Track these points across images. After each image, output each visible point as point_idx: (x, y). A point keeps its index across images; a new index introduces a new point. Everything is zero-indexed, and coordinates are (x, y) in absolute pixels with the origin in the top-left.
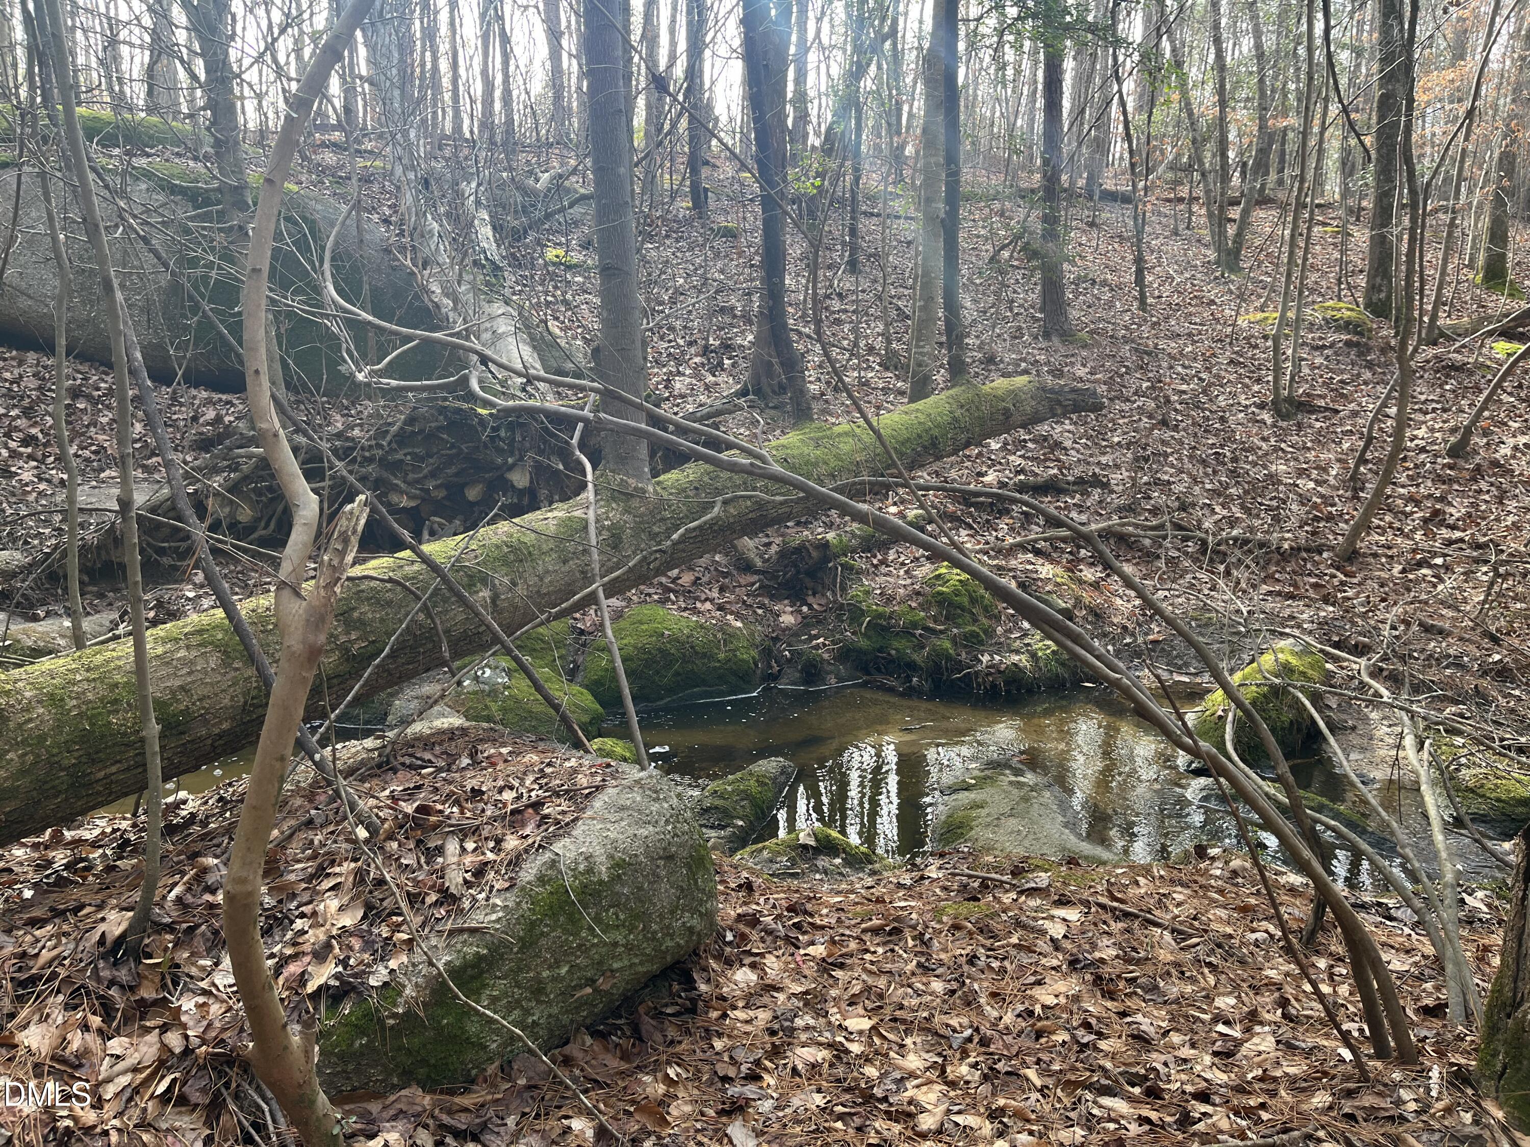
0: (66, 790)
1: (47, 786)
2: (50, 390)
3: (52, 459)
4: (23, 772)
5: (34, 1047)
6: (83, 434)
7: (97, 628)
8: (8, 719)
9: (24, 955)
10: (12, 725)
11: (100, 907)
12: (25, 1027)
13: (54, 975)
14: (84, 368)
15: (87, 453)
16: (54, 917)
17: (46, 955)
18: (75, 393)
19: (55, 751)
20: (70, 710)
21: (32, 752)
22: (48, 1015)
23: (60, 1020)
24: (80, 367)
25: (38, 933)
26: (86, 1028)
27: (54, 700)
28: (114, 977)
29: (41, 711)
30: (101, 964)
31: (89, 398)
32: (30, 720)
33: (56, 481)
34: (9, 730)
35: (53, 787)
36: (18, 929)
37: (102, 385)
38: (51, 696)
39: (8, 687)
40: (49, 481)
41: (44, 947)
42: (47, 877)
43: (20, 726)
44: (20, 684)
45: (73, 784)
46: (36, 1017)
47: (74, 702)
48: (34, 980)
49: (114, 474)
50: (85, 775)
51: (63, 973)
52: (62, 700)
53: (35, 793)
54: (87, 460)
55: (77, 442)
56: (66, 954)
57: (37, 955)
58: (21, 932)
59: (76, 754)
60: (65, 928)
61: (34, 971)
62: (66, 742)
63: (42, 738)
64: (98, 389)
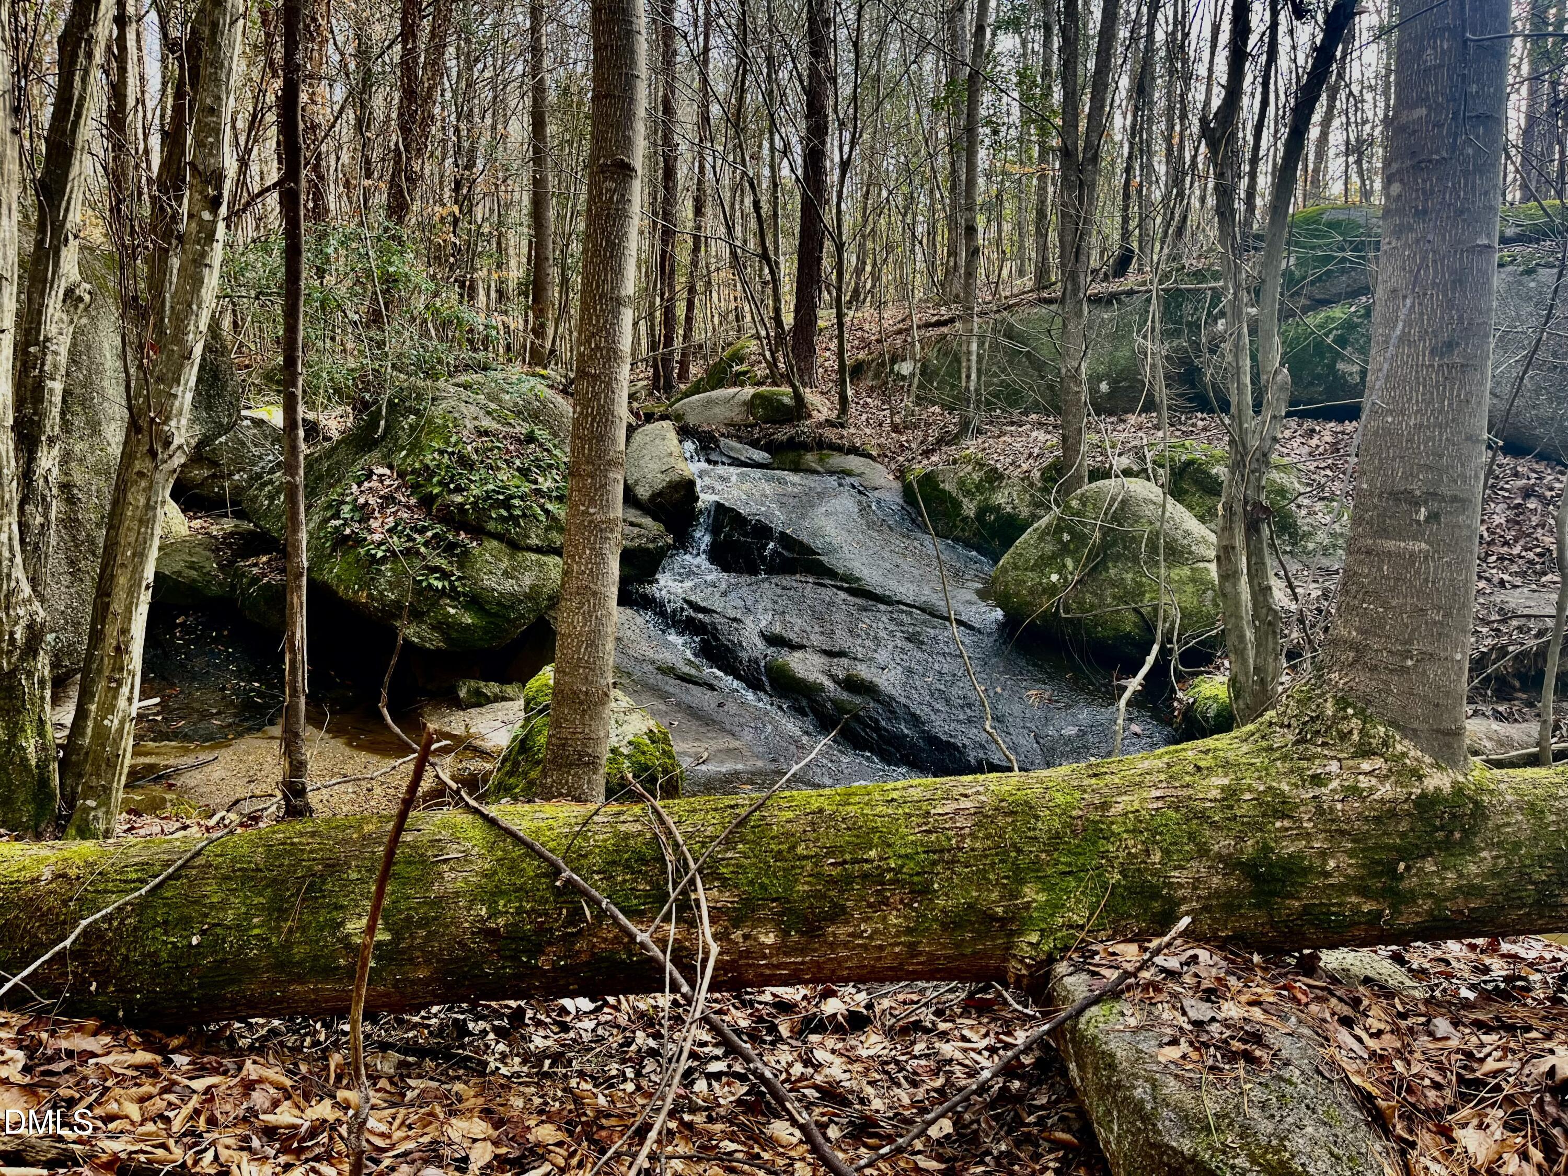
0: (1531, 905)
1: (1513, 895)
2: (1502, 489)
3: (1494, 558)
4: (1494, 874)
5: (1471, 1150)
6: (1529, 535)
7: (1525, 738)
8: (1488, 818)
9: (1469, 1055)
10: (1490, 824)
11: (1548, 1037)
12: (1464, 1126)
13: (1498, 1088)
14: (1539, 467)
15: (1530, 555)
16: (1499, 1028)
17: (1491, 1065)
18: (1528, 493)
19: (1528, 862)
20: (1549, 825)
21: (1505, 856)
22: (1488, 1126)
23: (1498, 1136)
24: (1535, 466)
25: (1483, 1037)
26: (1524, 1156)
27: (1533, 810)
28: (1560, 1118)
29: (1520, 817)
30: (1548, 1098)
31: (1541, 497)
32: (1508, 824)
33: (1495, 580)
34: (1487, 829)
35: (1520, 898)
36: (1465, 1026)
37: (1557, 485)
38: (1532, 805)
39: (1492, 786)
40: (1489, 580)
41: (1489, 1054)
42: (1485, 982)
43: (1498, 827)
44: (1503, 786)
45: (1539, 901)
46: (1475, 1122)
47: (1554, 818)
48: (1479, 1084)
49: (1556, 579)
50: (1552, 895)
51: (1507, 1090)
52: (1542, 812)
53: (1500, 898)
54: (1530, 562)
55: (1522, 542)
56: (1511, 1071)
57: (1482, 1061)
58: (1468, 1031)
59: (1548, 871)
60: (1512, 1045)
61: (1478, 1074)
62: (1540, 856)
63: (1517, 845)
64: (1551, 489)
